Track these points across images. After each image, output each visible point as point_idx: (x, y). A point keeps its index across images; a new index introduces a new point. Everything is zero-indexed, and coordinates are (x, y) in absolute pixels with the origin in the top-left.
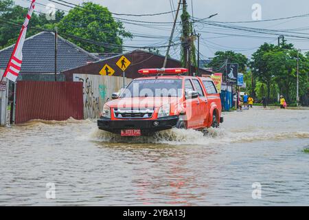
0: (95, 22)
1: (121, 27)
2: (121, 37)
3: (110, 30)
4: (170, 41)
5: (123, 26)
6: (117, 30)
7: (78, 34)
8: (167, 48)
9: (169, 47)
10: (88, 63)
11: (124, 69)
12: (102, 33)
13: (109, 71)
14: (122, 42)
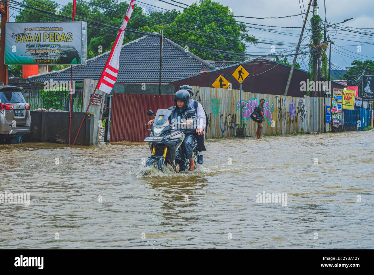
0: (213, 24)
1: (244, 30)
2: (243, 42)
3: (230, 33)
4: (298, 49)
5: (247, 29)
6: (239, 34)
7: (193, 37)
8: (293, 57)
9: (296, 55)
10: (202, 72)
11: (241, 81)
12: (220, 36)
13: (223, 83)
14: (244, 48)
